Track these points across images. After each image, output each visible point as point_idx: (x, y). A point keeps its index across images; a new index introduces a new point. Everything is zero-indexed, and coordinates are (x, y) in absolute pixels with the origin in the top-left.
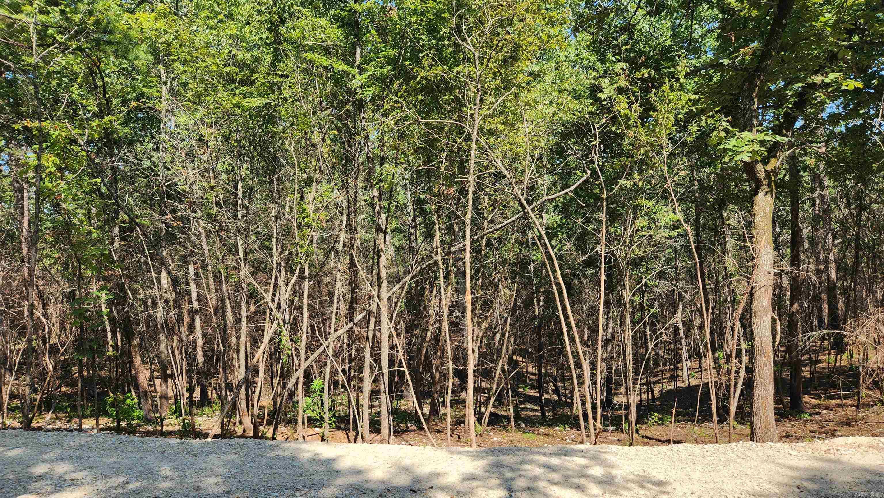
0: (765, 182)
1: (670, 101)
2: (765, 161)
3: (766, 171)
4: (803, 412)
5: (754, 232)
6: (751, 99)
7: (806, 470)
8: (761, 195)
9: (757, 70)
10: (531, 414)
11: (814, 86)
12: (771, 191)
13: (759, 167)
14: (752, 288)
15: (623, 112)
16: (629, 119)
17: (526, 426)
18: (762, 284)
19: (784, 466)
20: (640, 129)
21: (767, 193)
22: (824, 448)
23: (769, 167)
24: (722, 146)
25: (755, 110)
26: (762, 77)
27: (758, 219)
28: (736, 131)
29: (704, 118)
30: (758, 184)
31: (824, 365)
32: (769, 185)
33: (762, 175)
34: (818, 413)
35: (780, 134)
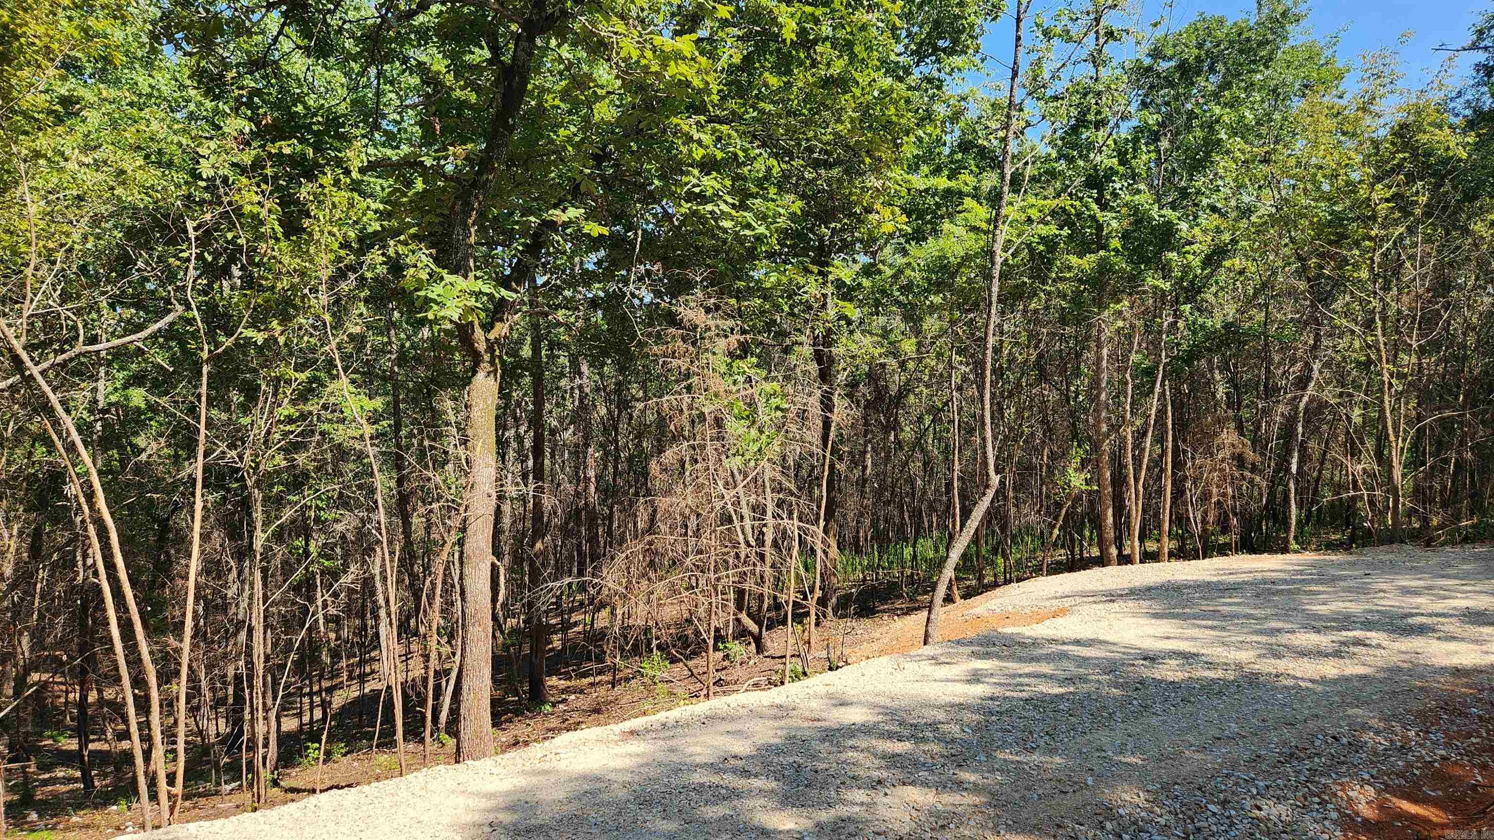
0: (487, 357)
1: (334, 206)
2: (487, 327)
3: (487, 340)
4: (544, 702)
5: (469, 432)
6: (466, 227)
7: (508, 794)
8: (480, 376)
9: (474, 185)
10: (63, 788)
11: (552, 225)
12: (496, 371)
13: (479, 333)
14: (465, 520)
15: (247, 209)
16: (262, 223)
17: (40, 816)
18: (480, 512)
19: (478, 794)
20: (283, 244)
21: (489, 373)
22: (539, 755)
23: (492, 336)
24: (422, 293)
25: (471, 246)
26: (481, 198)
27: (475, 413)
28: (444, 273)
29: (392, 243)
30: (477, 358)
31: (579, 628)
32: (492, 362)
33: (481, 347)
34: (564, 701)
35: (508, 288)
